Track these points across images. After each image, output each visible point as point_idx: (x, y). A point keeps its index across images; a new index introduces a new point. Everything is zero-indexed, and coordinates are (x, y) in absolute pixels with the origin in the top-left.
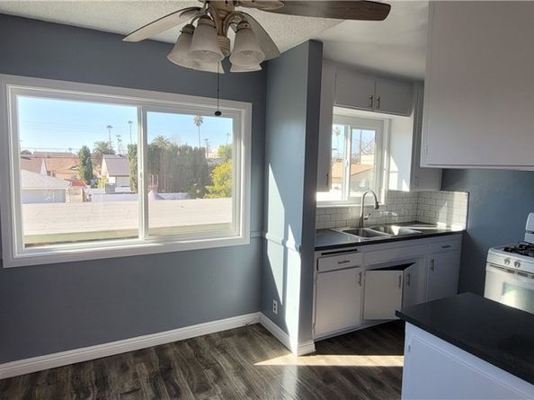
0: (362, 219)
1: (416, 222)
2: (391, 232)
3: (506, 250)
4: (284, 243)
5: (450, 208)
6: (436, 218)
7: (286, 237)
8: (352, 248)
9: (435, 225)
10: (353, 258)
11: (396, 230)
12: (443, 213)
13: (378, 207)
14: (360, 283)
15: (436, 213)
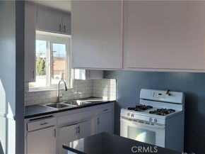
0: (58, 98)
1: (92, 97)
2: (76, 104)
3: (129, 109)
4: (5, 116)
5: (109, 88)
6: (102, 94)
7: (7, 112)
8: (50, 115)
9: (102, 98)
10: (50, 121)
11: (79, 102)
12: (105, 91)
13: (66, 90)
14: (55, 135)
15: (102, 91)
